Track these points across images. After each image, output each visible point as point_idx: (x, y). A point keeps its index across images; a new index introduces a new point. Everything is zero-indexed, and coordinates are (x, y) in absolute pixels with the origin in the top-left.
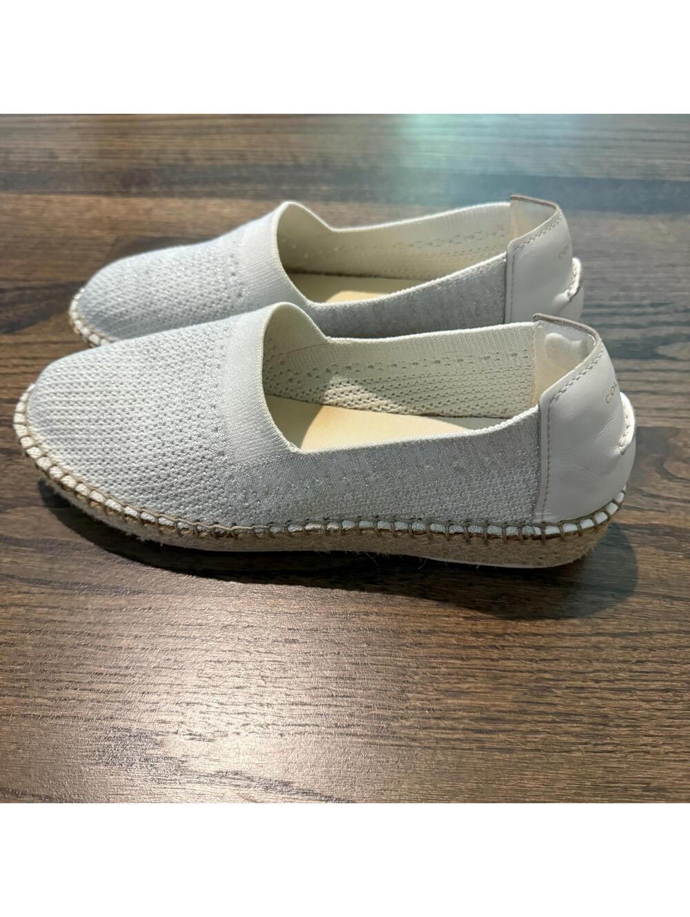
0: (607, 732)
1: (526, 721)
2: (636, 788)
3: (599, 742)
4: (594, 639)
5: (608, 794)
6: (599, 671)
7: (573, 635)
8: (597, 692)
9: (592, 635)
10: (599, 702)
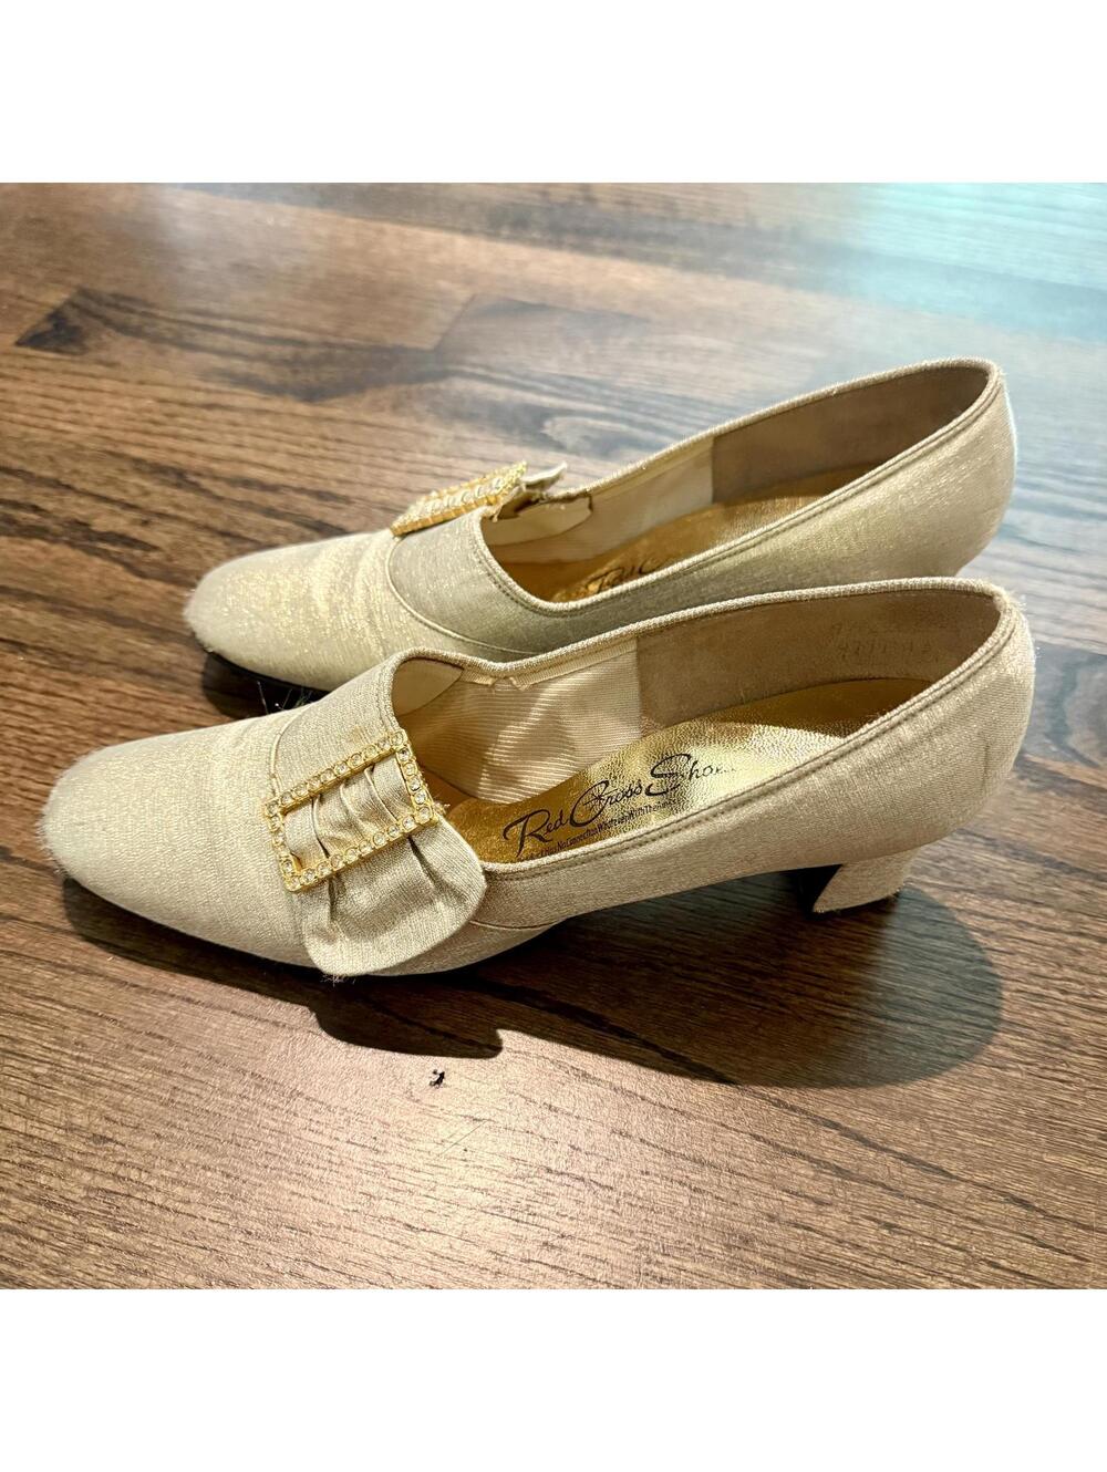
0: (1064, 1057)
1: (950, 1019)
2: (1090, 1133)
3: (1050, 1067)
4: (1071, 939)
5: (1048, 1130)
6: (1069, 980)
7: (1041, 928)
8: (1061, 1005)
9: (1071, 934)
10: (1060, 1018)
